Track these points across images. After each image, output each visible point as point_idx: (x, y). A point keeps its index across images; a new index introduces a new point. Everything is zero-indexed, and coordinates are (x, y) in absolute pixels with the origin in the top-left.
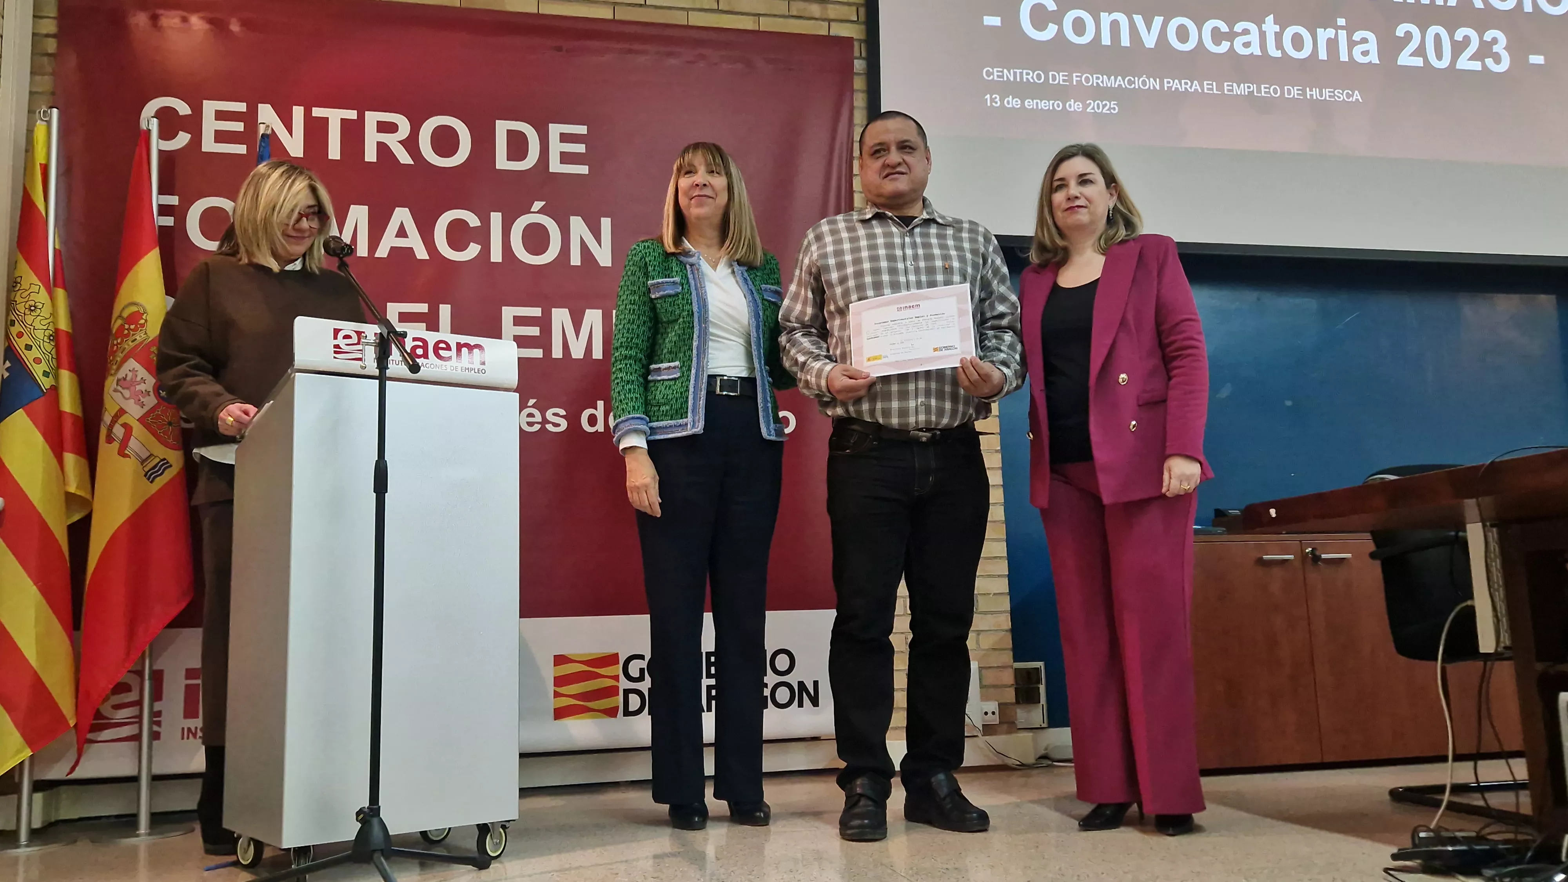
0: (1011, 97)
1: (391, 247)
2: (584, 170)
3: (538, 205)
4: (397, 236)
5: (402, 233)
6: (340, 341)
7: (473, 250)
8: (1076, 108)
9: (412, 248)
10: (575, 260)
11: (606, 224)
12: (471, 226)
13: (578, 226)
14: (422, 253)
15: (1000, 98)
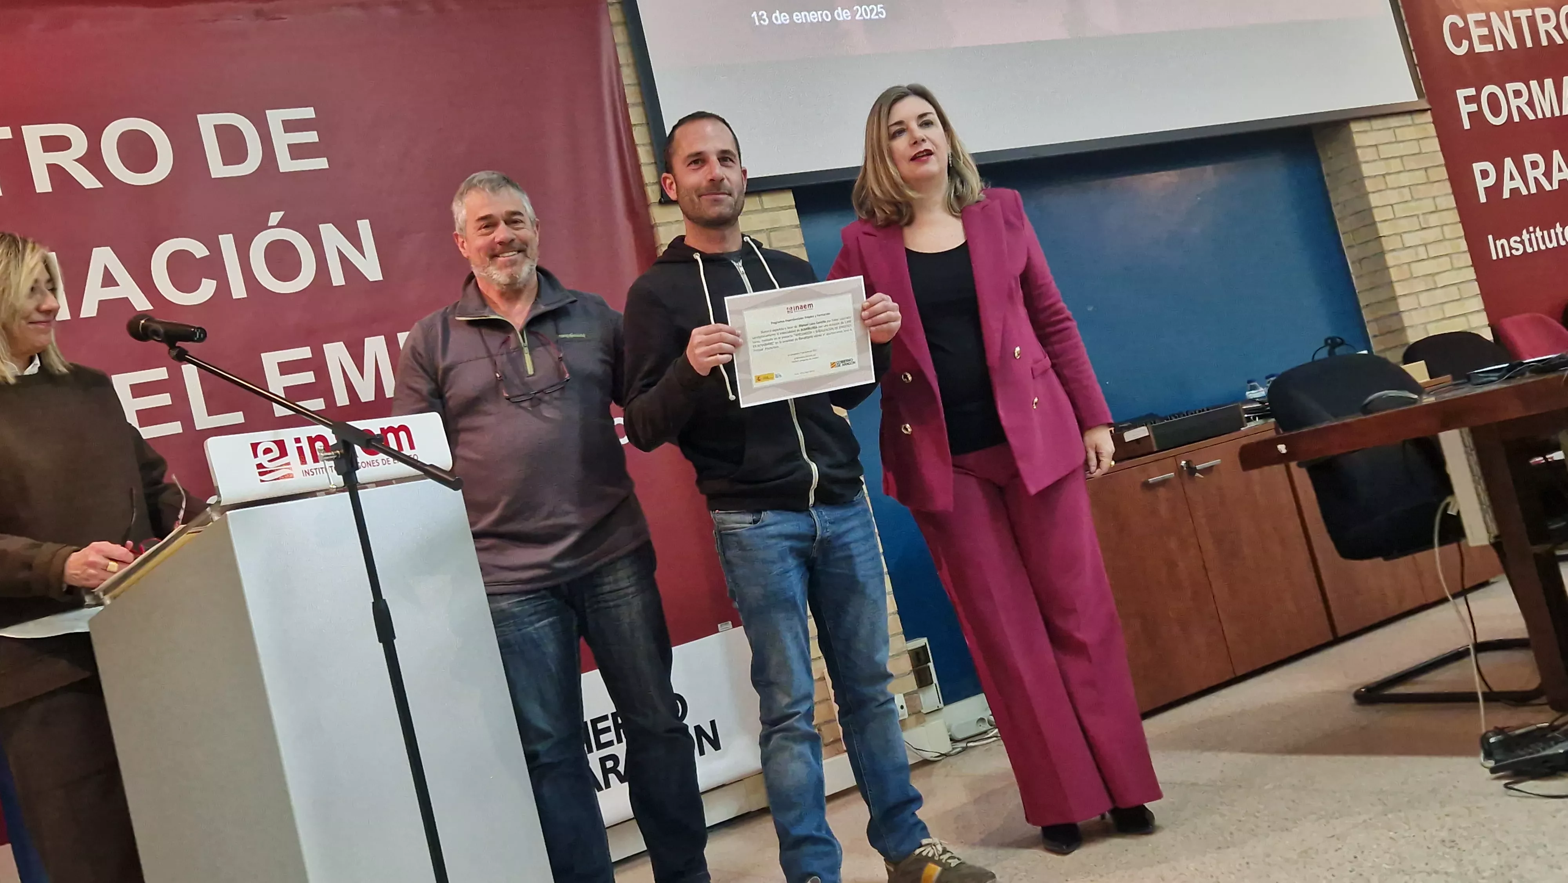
0: (777, 11)
1: (100, 301)
2: (321, 163)
3: (275, 217)
4: (102, 287)
5: (109, 280)
6: (263, 459)
7: (207, 288)
8: (845, 18)
9: (127, 298)
10: (338, 278)
11: (364, 226)
12: (198, 257)
13: (329, 233)
14: (142, 304)
15: (767, 15)
